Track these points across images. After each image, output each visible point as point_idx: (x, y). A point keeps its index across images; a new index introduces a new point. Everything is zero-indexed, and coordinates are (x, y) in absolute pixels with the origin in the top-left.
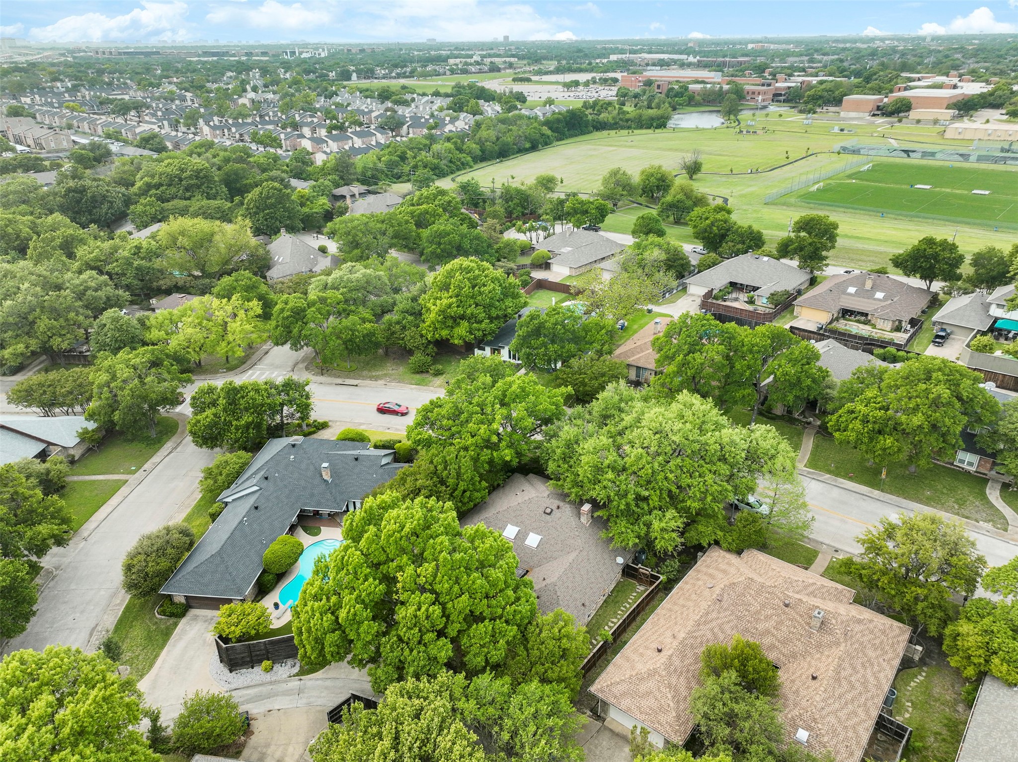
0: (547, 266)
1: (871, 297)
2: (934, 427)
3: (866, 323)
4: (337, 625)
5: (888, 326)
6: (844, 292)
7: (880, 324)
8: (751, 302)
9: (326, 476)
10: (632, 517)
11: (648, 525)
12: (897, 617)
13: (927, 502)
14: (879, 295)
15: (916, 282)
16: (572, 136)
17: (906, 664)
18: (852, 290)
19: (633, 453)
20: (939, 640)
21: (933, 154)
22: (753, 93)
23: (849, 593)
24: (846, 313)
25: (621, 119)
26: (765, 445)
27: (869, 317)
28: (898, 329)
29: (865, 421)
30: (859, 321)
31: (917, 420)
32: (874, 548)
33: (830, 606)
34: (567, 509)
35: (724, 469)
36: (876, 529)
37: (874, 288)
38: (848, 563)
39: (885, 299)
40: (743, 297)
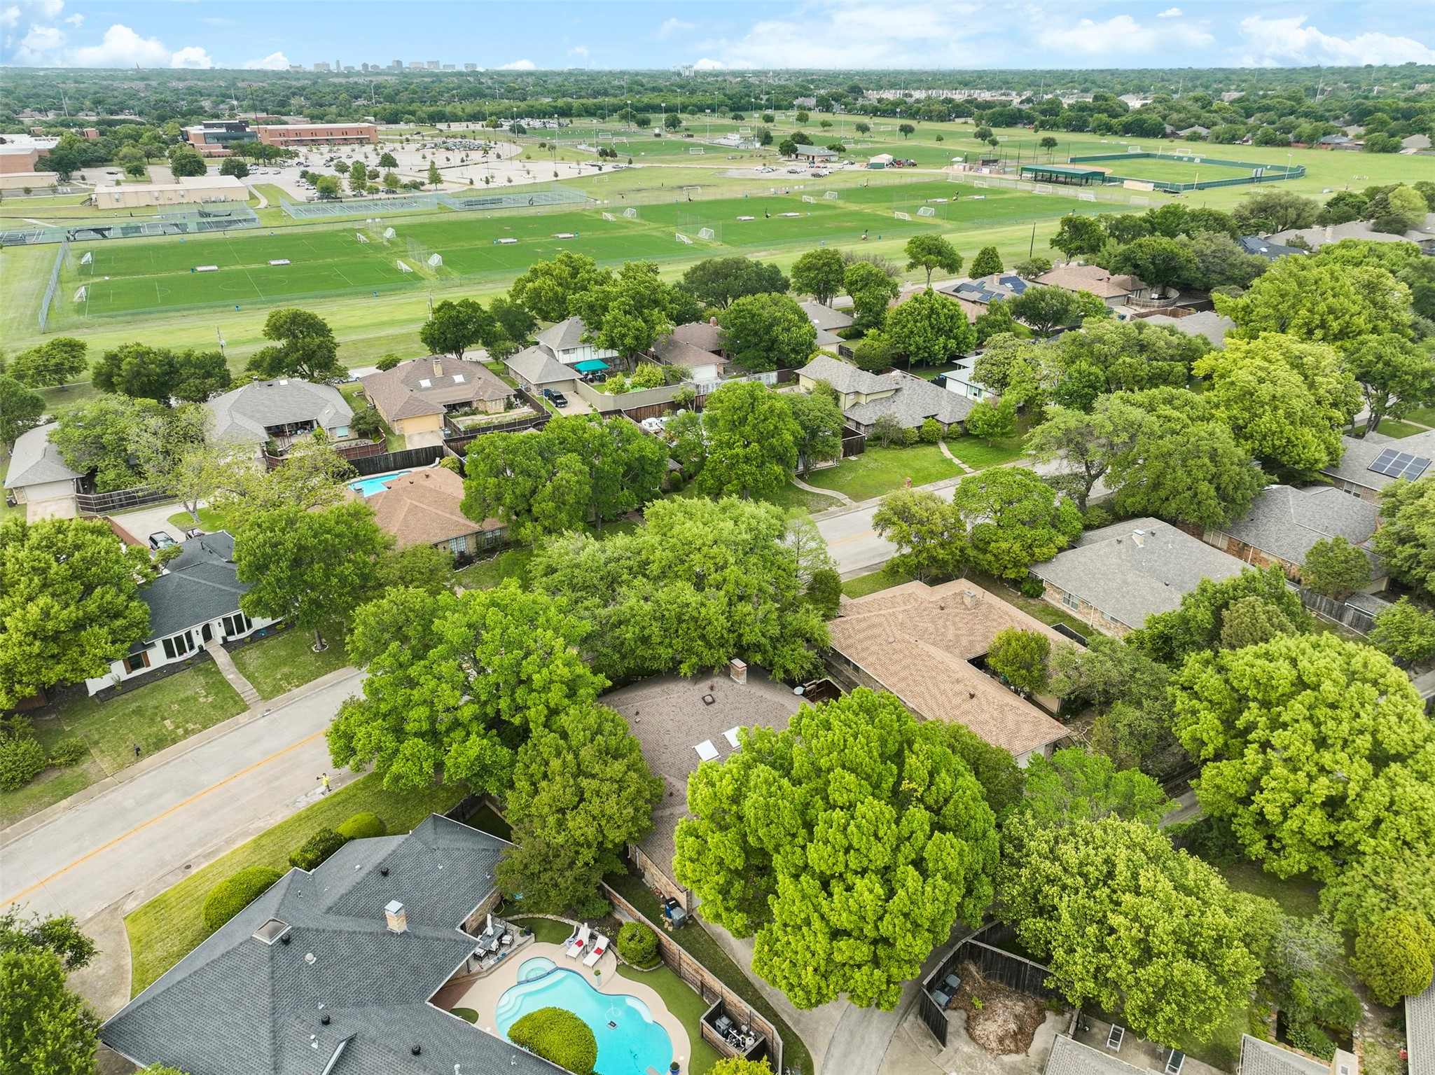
1: (452, 384)
3: (474, 412)
5: (500, 406)
6: (419, 387)
7: (491, 407)
14: (459, 378)
18: (425, 383)
21: (137, 229)
27: (475, 405)
28: (513, 406)
30: (466, 414)
34: (719, 681)
37: (446, 373)
39: (468, 380)
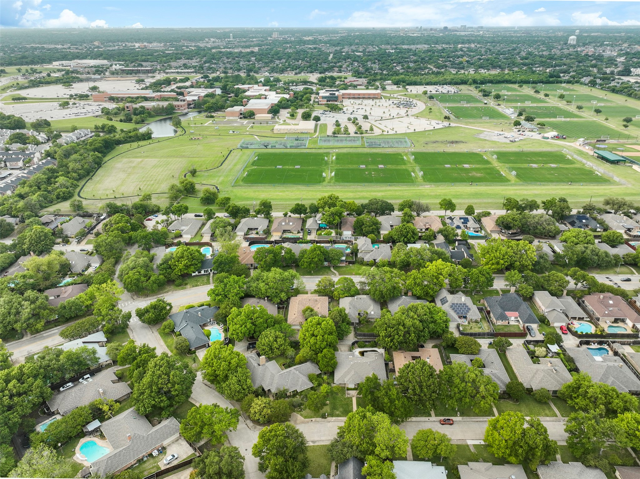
0: (181, 236)
1: (289, 225)
2: (319, 260)
4: (248, 329)
5: (296, 232)
6: (282, 225)
7: (294, 232)
8: (257, 233)
9: (200, 315)
10: (276, 296)
11: (280, 297)
12: (325, 296)
13: (322, 275)
14: (291, 224)
15: (297, 216)
16: (108, 152)
17: (329, 303)
18: (283, 224)
19: (271, 284)
20: (332, 297)
22: (178, 106)
23: (317, 295)
24: (285, 231)
25: (127, 137)
26: (293, 274)
27: (291, 231)
28: (299, 232)
29: (307, 262)
31: (316, 259)
32: (318, 286)
33: (315, 298)
34: (262, 300)
35: (288, 281)
36: (317, 282)
37: (289, 222)
38: (315, 290)
39: (293, 224)
40: (255, 232)
